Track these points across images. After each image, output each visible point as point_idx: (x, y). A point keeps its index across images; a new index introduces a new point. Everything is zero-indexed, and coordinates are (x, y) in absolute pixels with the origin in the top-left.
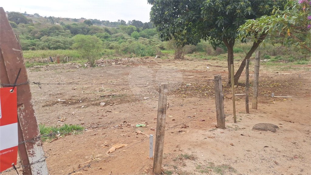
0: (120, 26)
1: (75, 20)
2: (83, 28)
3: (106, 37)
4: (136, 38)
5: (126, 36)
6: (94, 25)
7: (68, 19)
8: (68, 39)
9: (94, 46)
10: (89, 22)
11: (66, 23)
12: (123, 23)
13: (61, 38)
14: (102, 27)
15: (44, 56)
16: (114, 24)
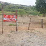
0: (30, 7)
1: (19, 5)
2: (21, 7)
3: (26, 10)
4: (33, 10)
5: (31, 10)
6: (23, 6)
7: (17, 5)
8: (17, 10)
9: (22, 12)
10: (22, 6)
11: (17, 6)
12: (31, 6)
13: (15, 9)
14: (25, 7)
15: (11, 13)
16: (28, 6)
